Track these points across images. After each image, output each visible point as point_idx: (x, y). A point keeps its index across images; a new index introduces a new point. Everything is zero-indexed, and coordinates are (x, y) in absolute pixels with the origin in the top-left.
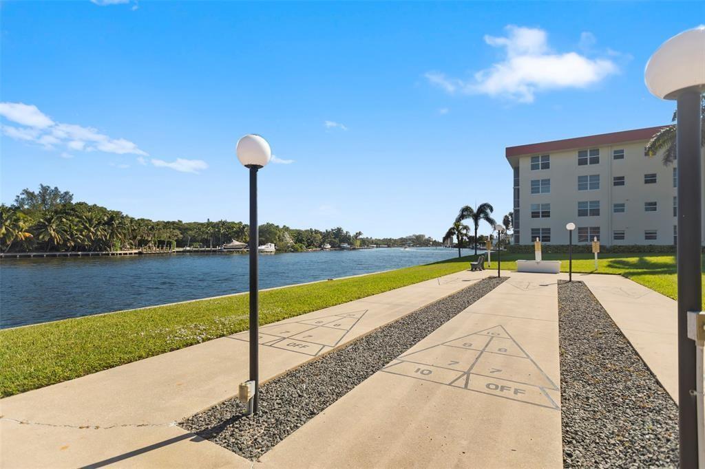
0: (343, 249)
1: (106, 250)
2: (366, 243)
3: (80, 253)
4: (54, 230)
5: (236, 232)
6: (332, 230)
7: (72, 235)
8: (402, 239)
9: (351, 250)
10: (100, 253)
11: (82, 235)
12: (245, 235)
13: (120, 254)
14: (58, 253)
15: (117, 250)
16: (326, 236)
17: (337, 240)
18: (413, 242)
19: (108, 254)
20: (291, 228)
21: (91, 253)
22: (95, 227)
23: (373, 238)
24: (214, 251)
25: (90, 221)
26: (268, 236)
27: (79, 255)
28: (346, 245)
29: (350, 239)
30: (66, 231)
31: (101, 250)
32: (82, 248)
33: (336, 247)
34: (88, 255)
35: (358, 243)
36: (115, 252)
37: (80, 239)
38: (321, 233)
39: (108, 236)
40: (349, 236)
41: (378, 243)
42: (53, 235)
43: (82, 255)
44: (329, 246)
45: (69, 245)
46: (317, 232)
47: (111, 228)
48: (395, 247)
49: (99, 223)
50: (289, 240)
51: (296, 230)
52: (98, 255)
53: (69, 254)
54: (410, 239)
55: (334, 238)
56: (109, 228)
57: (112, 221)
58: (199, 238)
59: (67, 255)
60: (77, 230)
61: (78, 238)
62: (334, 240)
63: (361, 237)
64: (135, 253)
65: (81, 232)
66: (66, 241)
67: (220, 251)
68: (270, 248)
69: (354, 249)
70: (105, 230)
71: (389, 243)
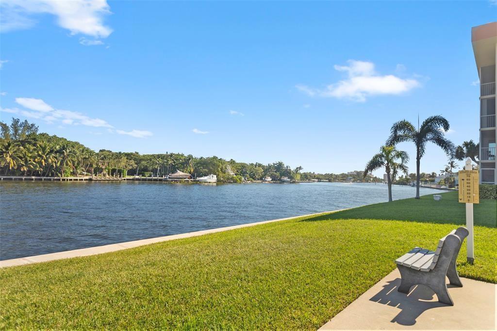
0: (283, 182)
1: (57, 175)
2: (307, 177)
3: (33, 177)
4: (10, 157)
5: (182, 164)
6: (274, 164)
7: (26, 161)
8: (343, 174)
9: (291, 183)
10: (52, 178)
11: (34, 161)
12: (190, 167)
13: (71, 180)
14: (13, 177)
15: (67, 176)
16: (267, 170)
17: (278, 174)
18: (354, 177)
19: (59, 180)
20: (237, 161)
21: (43, 178)
22: (47, 154)
23: (316, 173)
24: (160, 180)
25: (44, 149)
26: (211, 168)
27: (32, 179)
28: (286, 179)
29: (290, 173)
30: (21, 158)
31: (53, 175)
32: (36, 173)
33: (277, 180)
34: (41, 180)
35: (298, 177)
36: (66, 178)
37: (33, 165)
38: (263, 167)
39: (59, 163)
40: (290, 170)
41: (319, 178)
42: (8, 161)
43: (36, 179)
44: (269, 179)
45: (22, 170)
46: (260, 165)
47: (62, 156)
48: (336, 181)
49: (51, 151)
50: (231, 173)
51: (241, 164)
52: (50, 180)
53: (24, 178)
54: (351, 175)
55: (276, 172)
56: (60, 156)
57: (63, 148)
58: (151, 168)
59: (22, 179)
60: (31, 157)
61: (32, 164)
62: (275, 173)
63: (302, 172)
64: (85, 180)
65: (34, 158)
66: (20, 166)
67: (166, 180)
68: (212, 179)
69: (294, 182)
70: (56, 158)
71: (330, 178)
